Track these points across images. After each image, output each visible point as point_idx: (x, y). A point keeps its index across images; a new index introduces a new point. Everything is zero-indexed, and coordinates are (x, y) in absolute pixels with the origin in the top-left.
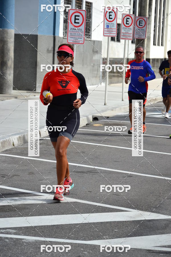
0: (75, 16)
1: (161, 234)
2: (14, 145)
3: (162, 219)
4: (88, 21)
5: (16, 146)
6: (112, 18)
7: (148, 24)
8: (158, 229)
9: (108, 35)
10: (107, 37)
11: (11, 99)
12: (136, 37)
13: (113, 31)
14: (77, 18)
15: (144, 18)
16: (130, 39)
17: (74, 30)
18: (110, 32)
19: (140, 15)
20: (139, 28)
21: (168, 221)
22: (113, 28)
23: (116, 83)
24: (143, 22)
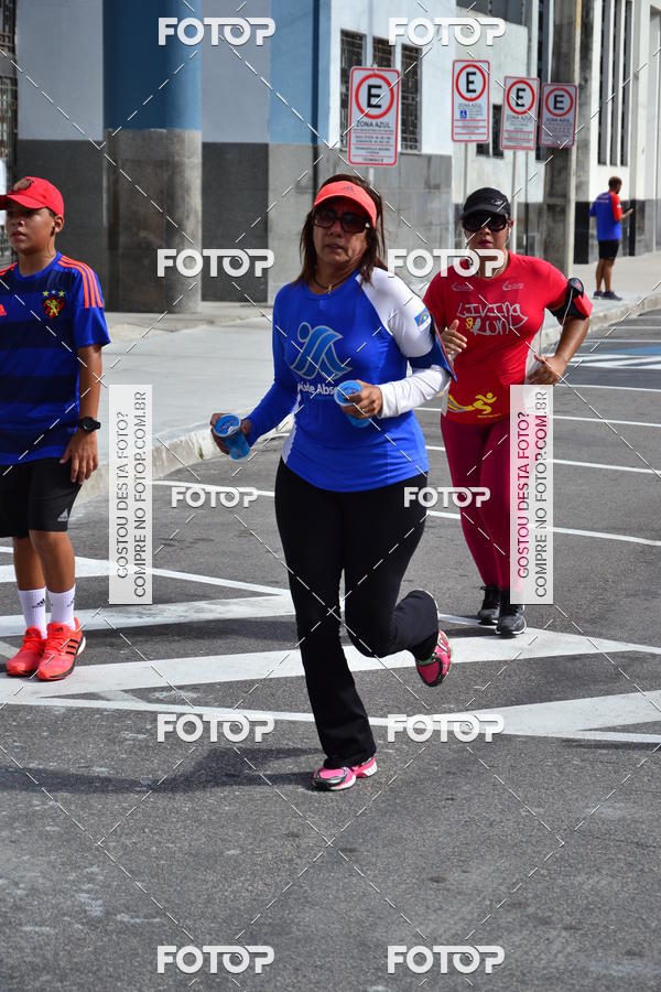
0: (370, 87)
1: (604, 695)
2: (201, 456)
4: (410, 101)
5: (206, 457)
6: (474, 91)
8: (596, 682)
9: (466, 137)
10: (463, 145)
11: (197, 325)
12: (547, 141)
13: (478, 128)
14: (374, 91)
15: (567, 88)
16: (529, 148)
17: (366, 128)
18: (470, 130)
19: (556, 79)
20: (556, 117)
21: (623, 657)
22: (479, 118)
24: (567, 100)
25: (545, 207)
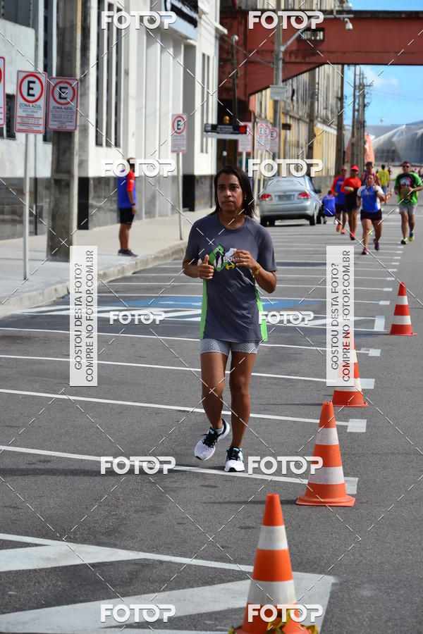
3: (123, 561)
7: (82, 96)
8: (114, 586)
12: (53, 125)
15: (70, 81)
16: (39, 132)
19: (60, 74)
20: (60, 106)
21: (135, 564)
23: (9, 238)
24: (69, 91)
25: (53, 181)
